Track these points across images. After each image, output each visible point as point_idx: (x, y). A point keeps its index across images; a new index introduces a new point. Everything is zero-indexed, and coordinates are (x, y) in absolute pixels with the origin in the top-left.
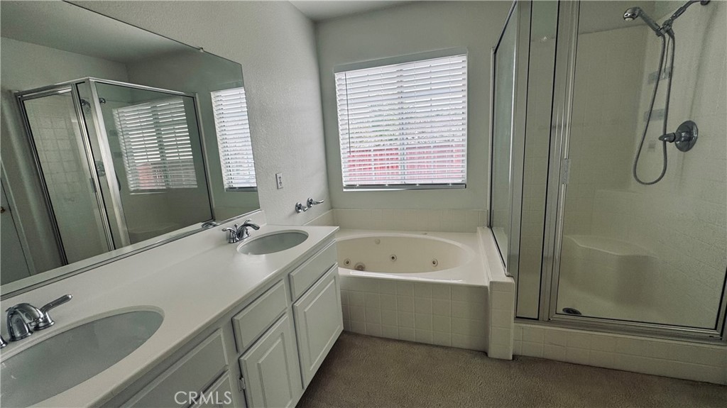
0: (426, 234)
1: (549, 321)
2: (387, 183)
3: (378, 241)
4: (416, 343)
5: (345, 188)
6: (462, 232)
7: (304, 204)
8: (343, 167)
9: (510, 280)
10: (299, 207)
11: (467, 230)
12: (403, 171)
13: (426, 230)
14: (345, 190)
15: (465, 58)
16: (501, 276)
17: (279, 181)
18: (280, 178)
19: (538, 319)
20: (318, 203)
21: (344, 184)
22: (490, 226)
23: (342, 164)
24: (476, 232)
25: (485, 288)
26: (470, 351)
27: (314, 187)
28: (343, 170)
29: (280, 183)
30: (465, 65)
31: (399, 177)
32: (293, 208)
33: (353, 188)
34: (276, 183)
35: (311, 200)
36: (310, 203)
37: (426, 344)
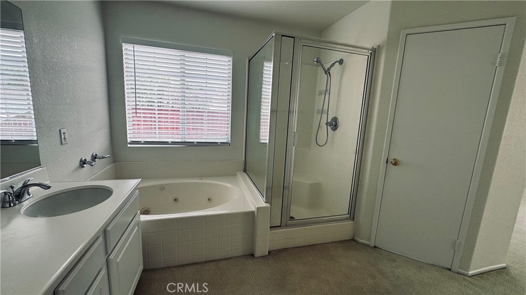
0: (202, 179)
1: (287, 226)
2: (170, 140)
3: (162, 188)
4: (206, 262)
5: (130, 144)
6: (227, 176)
7: (89, 159)
8: (127, 125)
9: (268, 205)
10: (83, 163)
11: (229, 175)
12: (184, 132)
13: (202, 176)
14: (129, 146)
15: (231, 59)
16: (262, 203)
17: (63, 137)
18: (64, 133)
19: (280, 226)
20: (103, 158)
21: (129, 140)
22: (245, 171)
23: (127, 122)
24: (236, 175)
25: (253, 212)
26: (244, 256)
27: (98, 143)
28: (128, 128)
29: (65, 138)
30: (231, 63)
31: (180, 136)
32: (77, 163)
33: (138, 144)
34: (59, 139)
35: (96, 155)
36: (94, 158)
37: (214, 261)
